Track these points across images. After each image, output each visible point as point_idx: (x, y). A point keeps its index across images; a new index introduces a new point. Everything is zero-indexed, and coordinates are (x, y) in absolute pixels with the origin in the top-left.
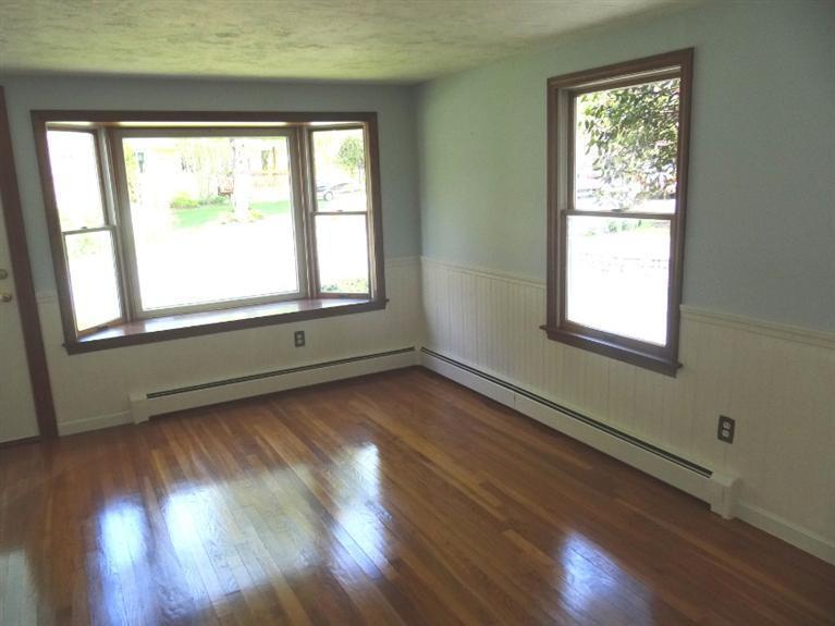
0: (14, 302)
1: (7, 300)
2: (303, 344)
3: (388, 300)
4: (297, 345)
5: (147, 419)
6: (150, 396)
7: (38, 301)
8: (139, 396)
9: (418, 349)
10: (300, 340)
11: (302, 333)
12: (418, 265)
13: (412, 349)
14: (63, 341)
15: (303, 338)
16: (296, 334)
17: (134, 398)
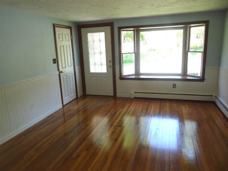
0: (112, 67)
1: (110, 67)
2: (175, 87)
3: (205, 79)
4: (173, 87)
5: (133, 97)
6: (135, 92)
7: (116, 68)
8: (133, 92)
9: (214, 96)
10: (174, 86)
11: (175, 84)
12: (219, 70)
13: (212, 96)
14: (119, 77)
15: (175, 86)
16: (174, 84)
17: (131, 92)
